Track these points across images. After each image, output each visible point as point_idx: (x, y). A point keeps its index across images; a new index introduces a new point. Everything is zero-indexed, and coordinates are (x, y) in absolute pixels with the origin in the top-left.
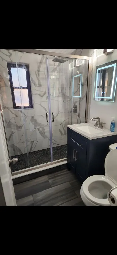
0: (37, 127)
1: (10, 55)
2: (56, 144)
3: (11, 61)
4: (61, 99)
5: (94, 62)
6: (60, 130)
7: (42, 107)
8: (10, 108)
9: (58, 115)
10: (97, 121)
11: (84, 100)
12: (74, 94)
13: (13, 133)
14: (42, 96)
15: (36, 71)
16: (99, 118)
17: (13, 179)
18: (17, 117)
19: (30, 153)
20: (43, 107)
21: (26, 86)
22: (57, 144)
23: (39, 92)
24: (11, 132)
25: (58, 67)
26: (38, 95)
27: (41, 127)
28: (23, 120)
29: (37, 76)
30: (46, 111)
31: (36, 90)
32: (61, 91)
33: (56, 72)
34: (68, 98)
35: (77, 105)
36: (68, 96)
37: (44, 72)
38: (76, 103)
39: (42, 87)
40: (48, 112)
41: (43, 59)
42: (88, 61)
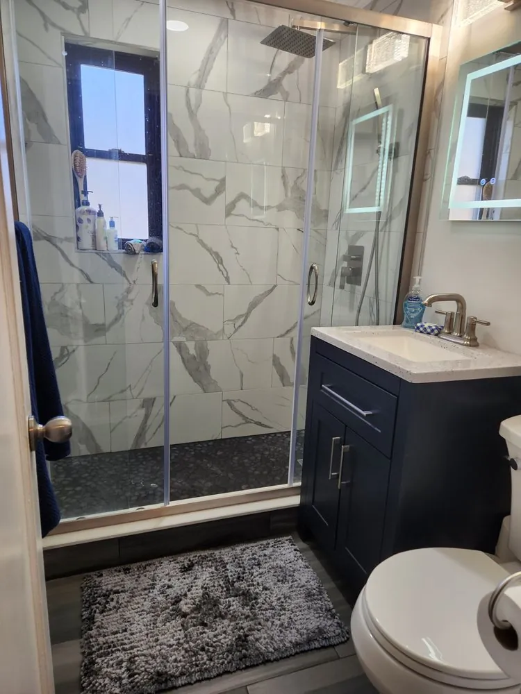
0: (177, 339)
1: (79, 9)
2: (256, 423)
3: (85, 33)
4: (289, 220)
5: (451, 48)
6: (276, 361)
7: (204, 245)
8: (61, 240)
9: (272, 290)
10: (452, 314)
11: (398, 225)
12: (353, 197)
13: (66, 352)
14: (207, 201)
15: (189, 87)
16: (459, 300)
17: (48, 553)
18: (92, 282)
19: (134, 453)
20: (210, 250)
21: (142, 151)
22: (260, 424)
23: (195, 182)
24: (59, 348)
25: (287, 75)
26: (191, 190)
27: (192, 339)
28: (116, 297)
29: (193, 108)
30: (220, 270)
31: (185, 171)
32: (295, 183)
33: (278, 96)
34: (327, 216)
35: (362, 248)
36: (327, 211)
37: (225, 94)
38: (359, 238)
39: (211, 158)
40: (229, 275)
41: (222, 36)
42: (424, 42)
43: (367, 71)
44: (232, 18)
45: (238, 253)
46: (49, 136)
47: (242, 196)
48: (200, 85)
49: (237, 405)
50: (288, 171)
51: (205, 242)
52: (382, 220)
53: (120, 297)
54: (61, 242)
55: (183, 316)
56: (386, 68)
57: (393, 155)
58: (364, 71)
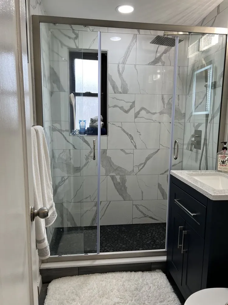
0: (111, 174)
1: (75, 38)
2: (150, 217)
3: (77, 47)
4: (166, 118)
6: (159, 186)
7: (125, 132)
9: (157, 151)
12: (196, 107)
13: (64, 179)
14: (127, 112)
15: (119, 64)
18: (75, 149)
20: (127, 134)
22: (152, 218)
23: (121, 104)
24: (61, 178)
25: (164, 55)
26: (120, 108)
27: (118, 174)
28: (86, 155)
29: (121, 72)
30: (132, 142)
31: (117, 99)
32: (169, 101)
33: (160, 64)
34: (185, 116)
35: (201, 131)
36: (185, 114)
37: (135, 65)
38: (199, 126)
39: (128, 93)
40: (136, 145)
41: (134, 41)
42: (225, 36)
43: (200, 50)
44: (139, 34)
45: (140, 135)
46: (60, 89)
47: (143, 108)
48: (124, 63)
49: (140, 208)
50: (165, 96)
51: (125, 130)
52: (210, 118)
53: (87, 155)
54: (64, 132)
55: (115, 164)
56: (209, 48)
57: (213, 88)
58: (199, 50)
